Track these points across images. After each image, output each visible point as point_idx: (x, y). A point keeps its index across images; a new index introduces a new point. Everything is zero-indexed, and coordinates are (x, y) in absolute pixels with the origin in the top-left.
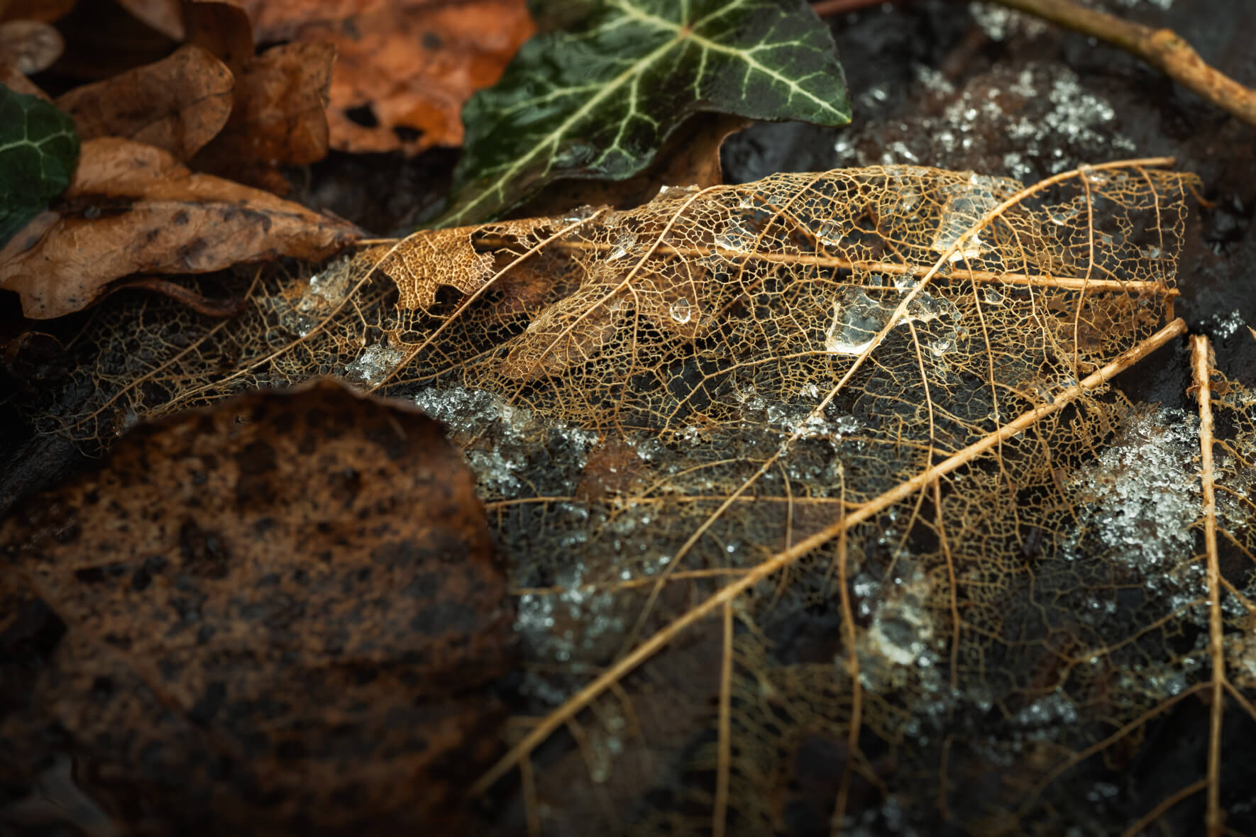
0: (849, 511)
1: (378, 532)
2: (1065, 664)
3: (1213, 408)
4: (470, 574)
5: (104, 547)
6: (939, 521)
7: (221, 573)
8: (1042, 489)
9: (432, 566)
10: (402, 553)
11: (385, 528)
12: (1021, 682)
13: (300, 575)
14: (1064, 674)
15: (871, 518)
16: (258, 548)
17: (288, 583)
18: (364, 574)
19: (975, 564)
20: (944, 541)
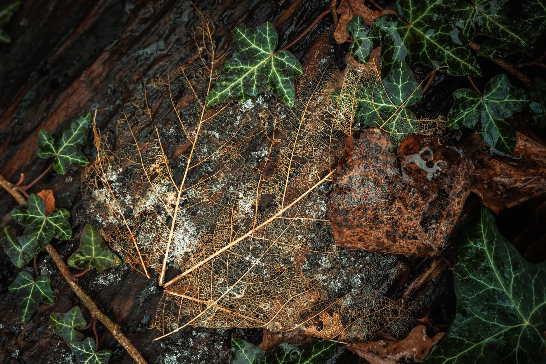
0: (251, 235)
1: (354, 232)
2: (212, 198)
3: (163, 263)
4: (336, 220)
5: (412, 243)
6: (232, 232)
7: (387, 231)
8: (206, 243)
9: (344, 223)
10: (350, 228)
11: (353, 233)
12: (222, 195)
13: (371, 228)
14: (212, 196)
15: (247, 233)
16: (380, 235)
17: (374, 227)
18: (358, 226)
19: (226, 223)
20: (232, 228)
